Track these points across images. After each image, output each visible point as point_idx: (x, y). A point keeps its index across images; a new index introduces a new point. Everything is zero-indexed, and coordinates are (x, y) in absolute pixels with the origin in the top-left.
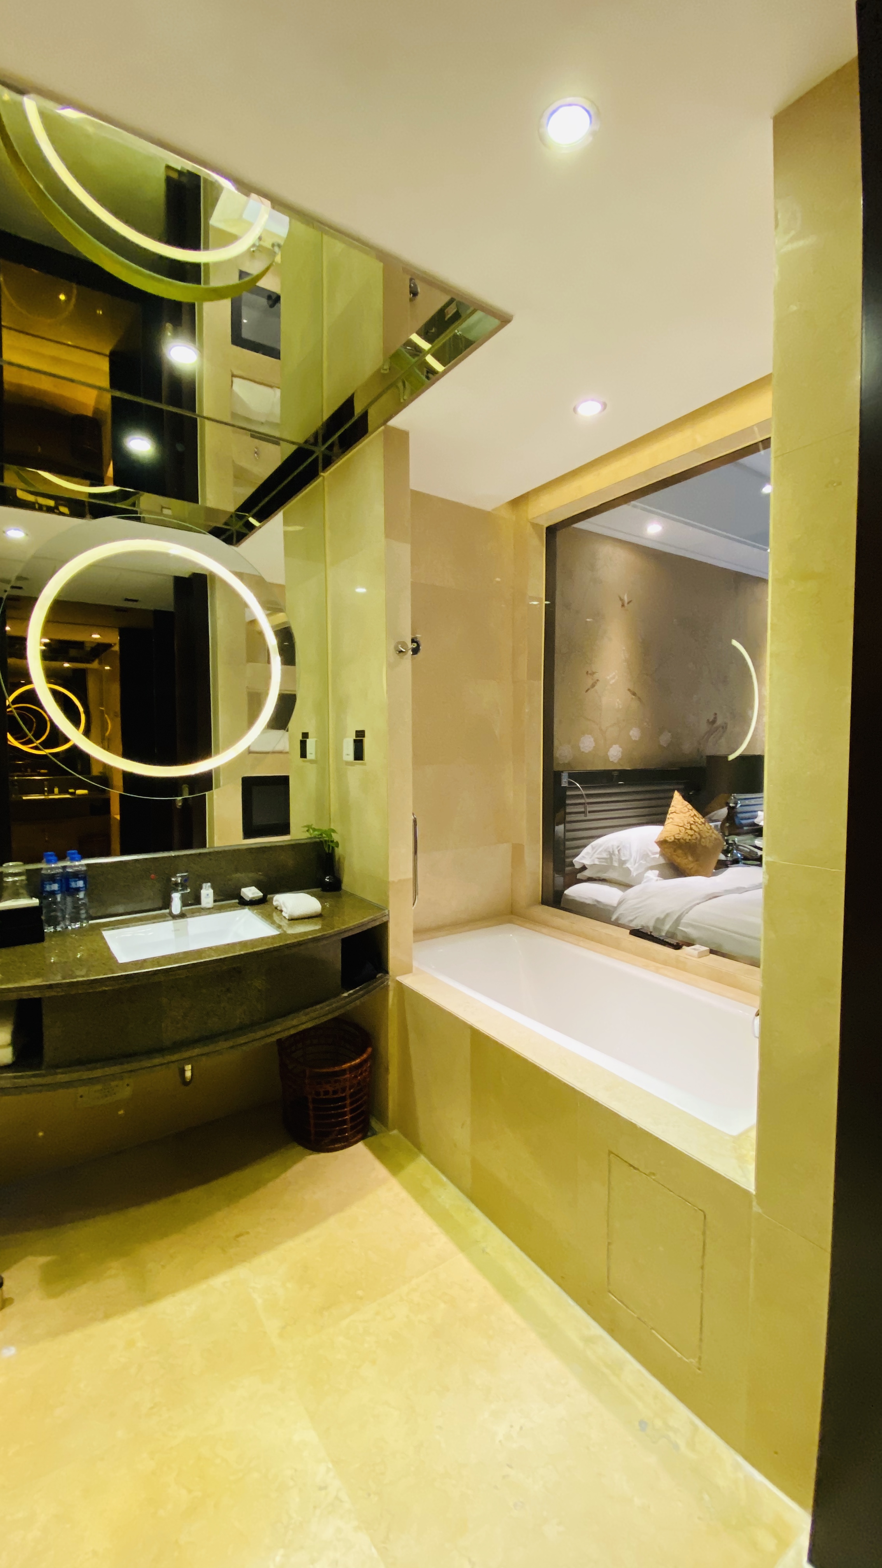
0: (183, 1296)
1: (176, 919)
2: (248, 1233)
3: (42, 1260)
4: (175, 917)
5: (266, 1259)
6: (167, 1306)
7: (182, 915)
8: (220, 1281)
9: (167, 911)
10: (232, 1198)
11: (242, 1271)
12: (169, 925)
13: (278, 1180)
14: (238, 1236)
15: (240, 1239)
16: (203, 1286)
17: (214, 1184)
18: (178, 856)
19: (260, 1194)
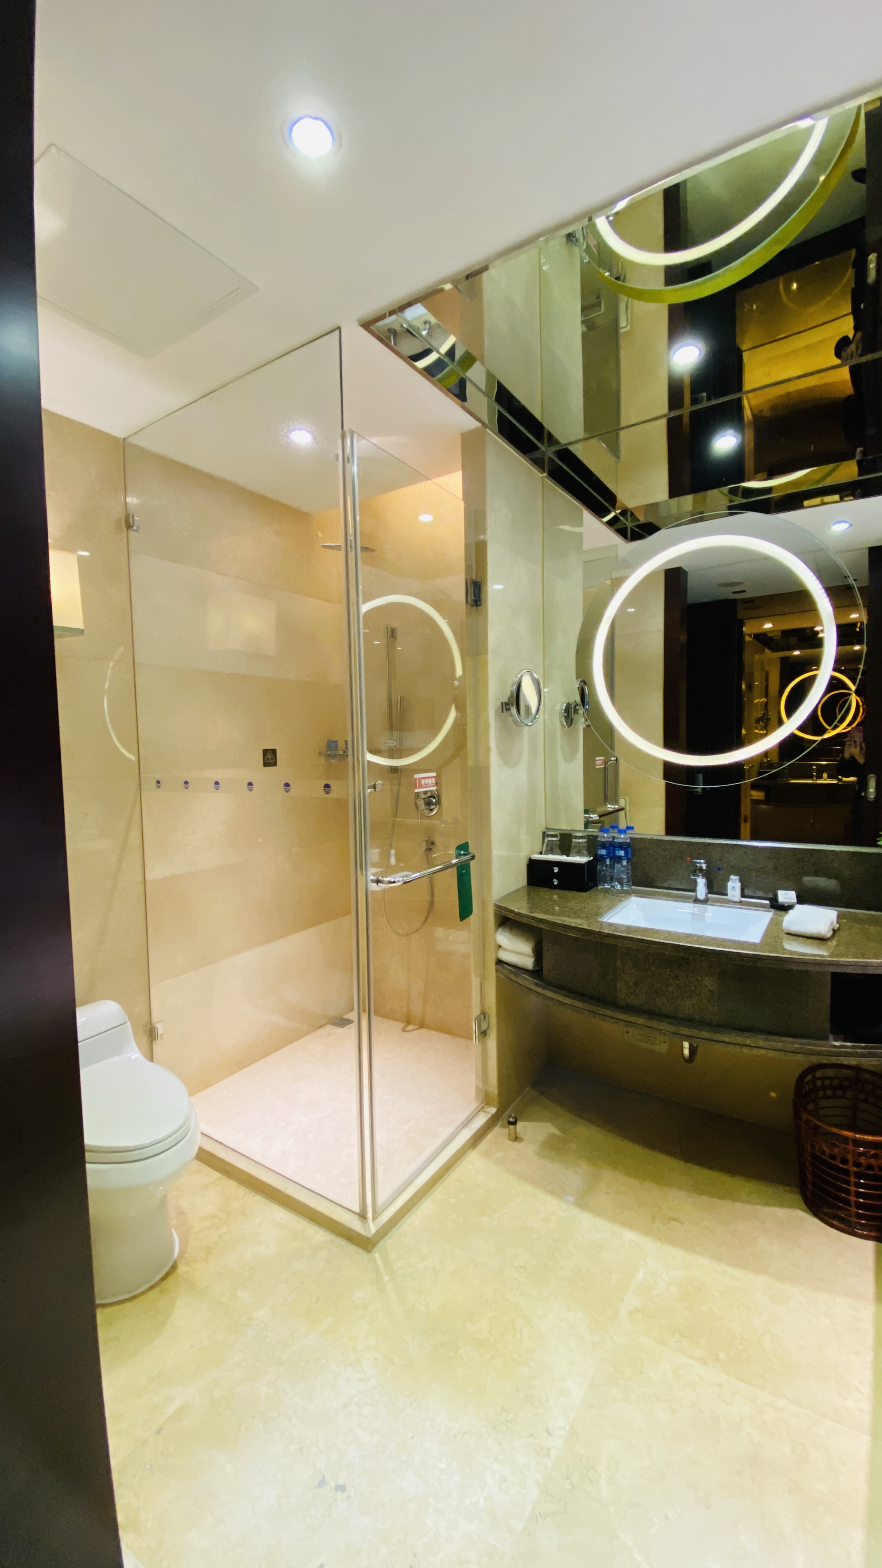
0: (600, 1222)
1: (696, 903)
2: (682, 1223)
3: (553, 1130)
4: (696, 901)
5: (677, 1254)
6: (585, 1219)
7: (705, 902)
8: (629, 1235)
9: (693, 894)
10: (697, 1189)
11: (650, 1245)
12: (687, 908)
13: (749, 1207)
14: (673, 1219)
15: (674, 1223)
16: (617, 1228)
17: (696, 1169)
18: (713, 844)
19: (726, 1206)
